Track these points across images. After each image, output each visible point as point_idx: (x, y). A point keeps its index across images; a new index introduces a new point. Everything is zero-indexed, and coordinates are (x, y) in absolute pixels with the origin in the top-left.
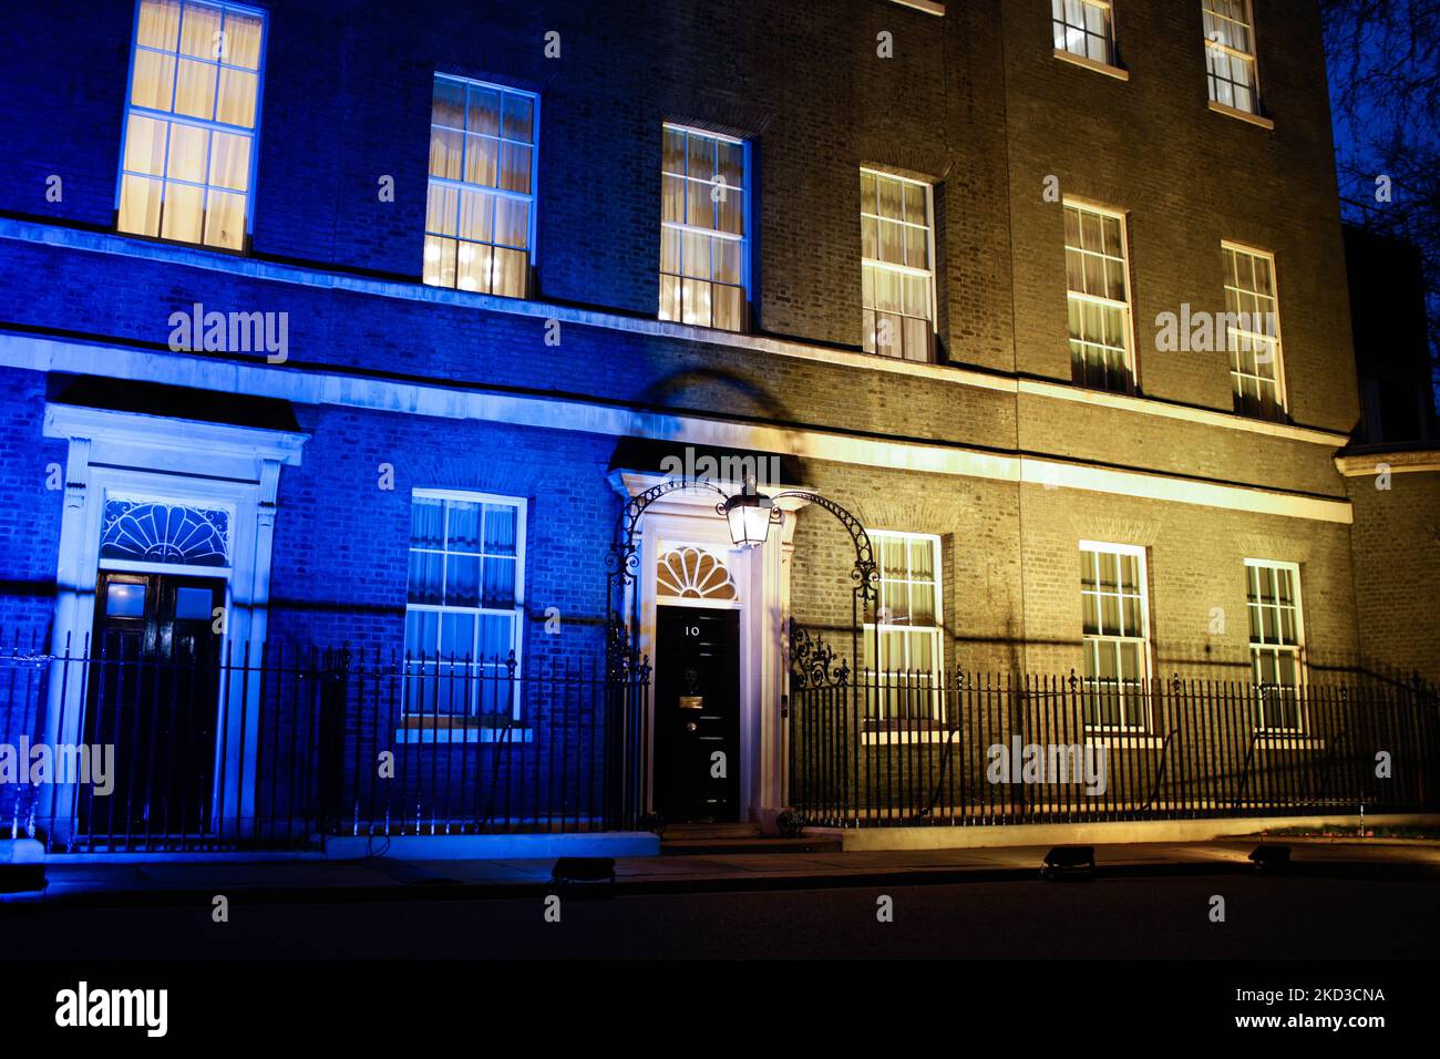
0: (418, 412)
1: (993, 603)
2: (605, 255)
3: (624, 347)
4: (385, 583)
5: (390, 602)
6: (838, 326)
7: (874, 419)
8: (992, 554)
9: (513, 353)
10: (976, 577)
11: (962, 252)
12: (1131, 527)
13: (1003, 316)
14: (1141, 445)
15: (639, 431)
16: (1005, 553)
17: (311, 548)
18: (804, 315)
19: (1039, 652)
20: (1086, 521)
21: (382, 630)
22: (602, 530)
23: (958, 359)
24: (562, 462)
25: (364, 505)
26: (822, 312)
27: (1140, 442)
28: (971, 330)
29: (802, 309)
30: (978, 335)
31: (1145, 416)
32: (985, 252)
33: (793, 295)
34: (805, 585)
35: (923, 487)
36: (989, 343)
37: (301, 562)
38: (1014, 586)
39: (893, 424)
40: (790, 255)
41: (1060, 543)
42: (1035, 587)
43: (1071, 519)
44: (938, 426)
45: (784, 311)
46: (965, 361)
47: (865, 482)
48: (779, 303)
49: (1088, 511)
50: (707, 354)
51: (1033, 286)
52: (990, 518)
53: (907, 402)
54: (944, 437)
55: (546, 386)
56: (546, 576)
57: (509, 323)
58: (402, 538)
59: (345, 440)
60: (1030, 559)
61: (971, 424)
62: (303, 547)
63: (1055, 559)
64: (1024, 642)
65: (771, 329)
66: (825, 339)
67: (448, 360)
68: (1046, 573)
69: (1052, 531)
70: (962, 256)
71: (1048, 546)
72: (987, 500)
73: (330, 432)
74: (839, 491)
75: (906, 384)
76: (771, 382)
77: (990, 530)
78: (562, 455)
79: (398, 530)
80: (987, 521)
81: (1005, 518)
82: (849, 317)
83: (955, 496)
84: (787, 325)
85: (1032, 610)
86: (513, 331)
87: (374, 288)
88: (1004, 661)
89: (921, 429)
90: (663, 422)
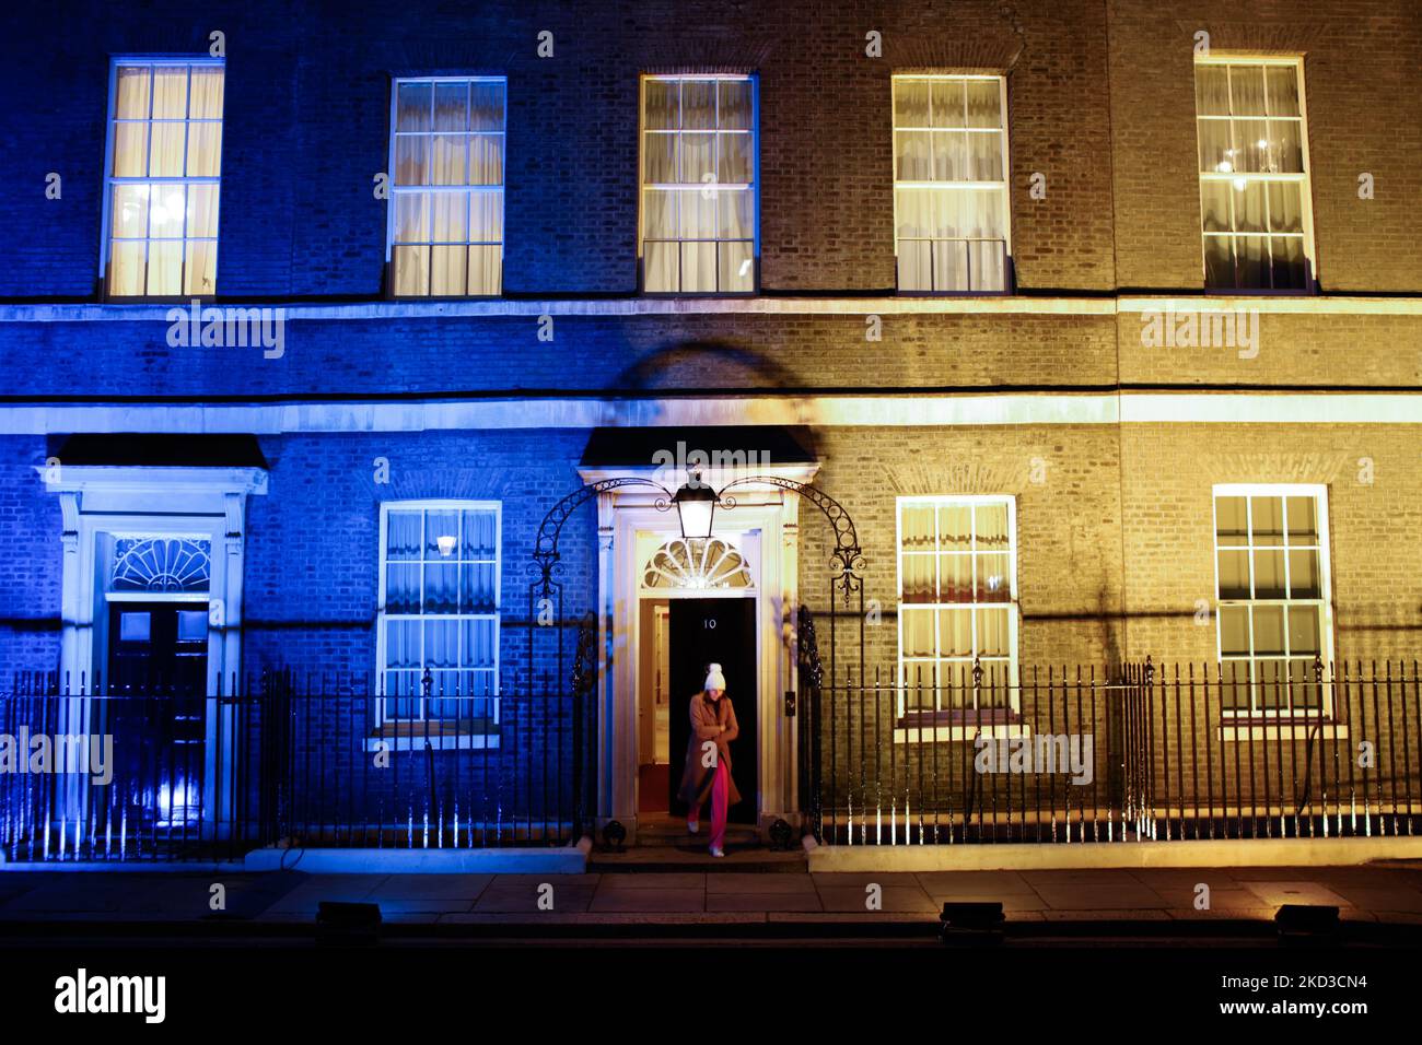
0: (375, 429)
1: (1078, 572)
2: (571, 237)
3: (595, 333)
4: (349, 599)
5: (355, 617)
6: (860, 270)
7: (911, 372)
8: (1076, 514)
9: (475, 357)
10: (1054, 543)
11: (1035, 154)
12: (1298, 463)
13: (1097, 222)
14: (1317, 356)
15: (612, 421)
16: (1098, 512)
17: (279, 571)
18: (816, 265)
19: (1148, 627)
20: (1225, 463)
21: (348, 644)
22: (576, 529)
23: (1030, 285)
24: (529, 462)
25: (328, 525)
26: (839, 257)
27: (1315, 352)
28: (1050, 246)
29: (814, 257)
30: (1060, 251)
31: (1324, 318)
32: (1072, 147)
33: (801, 243)
34: (820, 569)
35: (979, 443)
36: (1077, 259)
37: (270, 585)
38: (1111, 550)
39: (937, 374)
40: (798, 198)
41: (1182, 493)
42: (1142, 549)
43: (1199, 460)
44: (1001, 369)
45: (791, 264)
46: (1040, 286)
47: (899, 445)
48: (783, 255)
49: (1229, 449)
50: (693, 326)
51: (1145, 178)
52: (1075, 471)
53: (956, 346)
54: (1008, 381)
55: (509, 386)
56: (515, 580)
57: (469, 327)
58: (366, 555)
59: (307, 465)
60: (1136, 515)
61: (1048, 360)
62: (273, 570)
63: (1174, 513)
64: (1124, 616)
65: (773, 287)
66: (844, 288)
67: (406, 373)
68: (1161, 531)
69: (1169, 478)
70: (1036, 158)
71: (1163, 498)
72: (1071, 449)
73: (293, 459)
74: (864, 459)
75: (955, 325)
76: (773, 346)
77: (1074, 486)
78: (530, 455)
79: (362, 547)
80: (1071, 475)
81: (1098, 469)
82: (877, 257)
83: (1024, 449)
84: (794, 278)
85: (1138, 577)
86: (472, 335)
87: (328, 313)
88: (1095, 640)
89: (975, 375)
90: (639, 407)
